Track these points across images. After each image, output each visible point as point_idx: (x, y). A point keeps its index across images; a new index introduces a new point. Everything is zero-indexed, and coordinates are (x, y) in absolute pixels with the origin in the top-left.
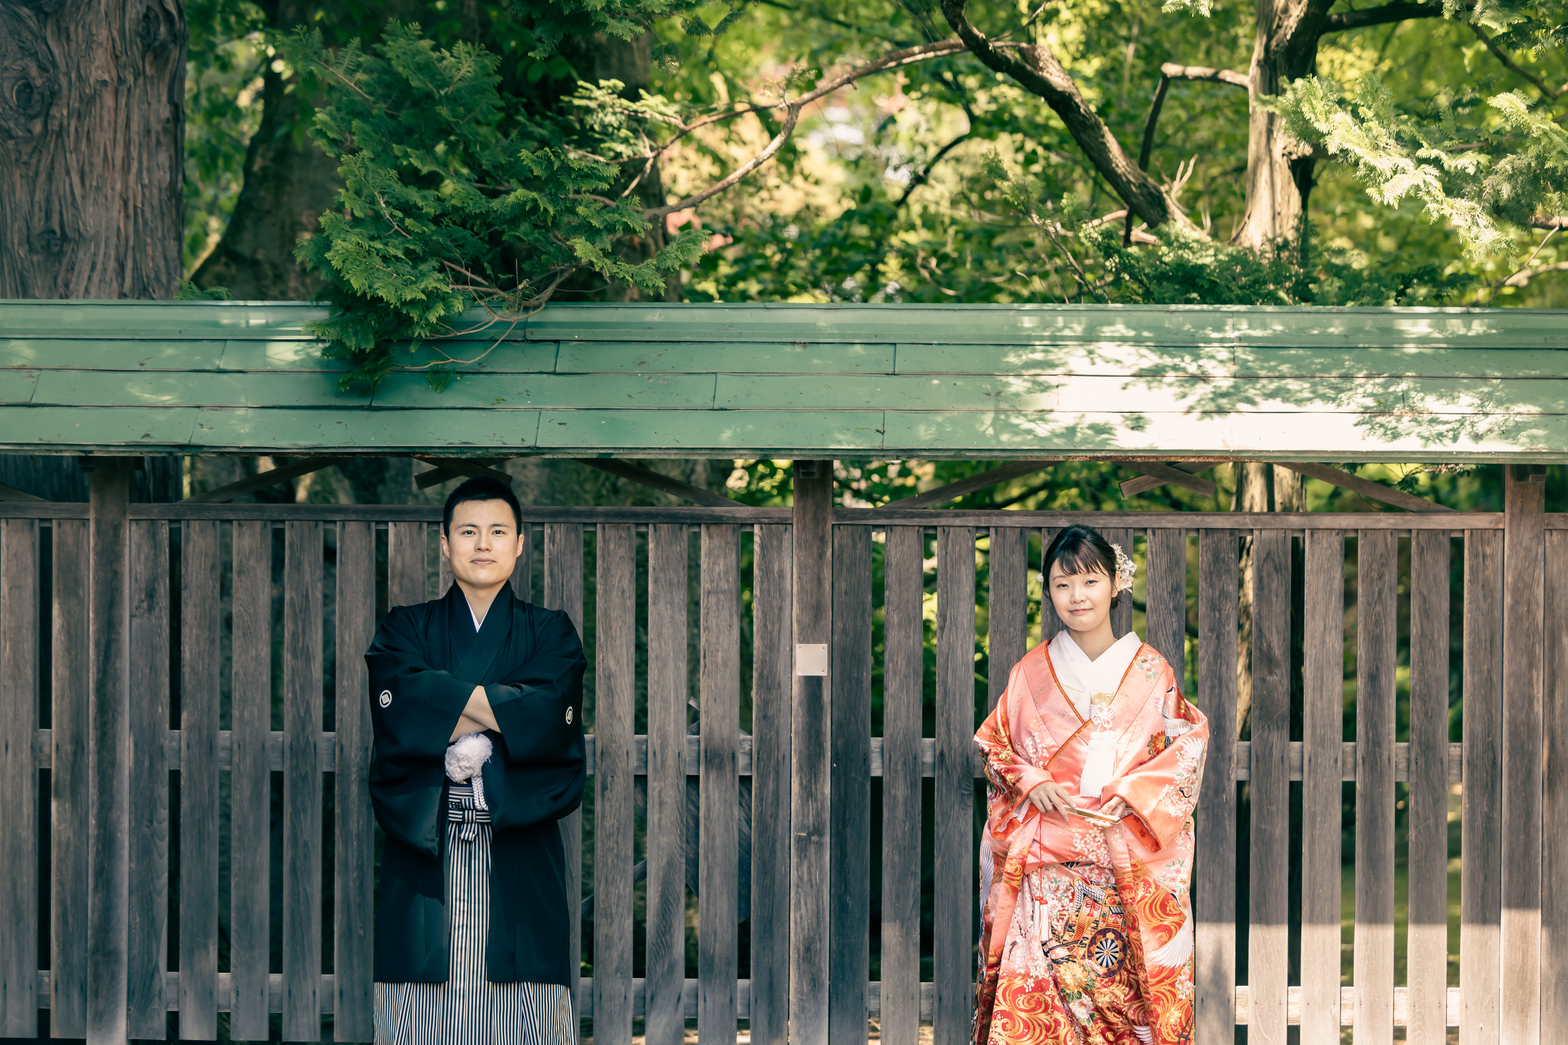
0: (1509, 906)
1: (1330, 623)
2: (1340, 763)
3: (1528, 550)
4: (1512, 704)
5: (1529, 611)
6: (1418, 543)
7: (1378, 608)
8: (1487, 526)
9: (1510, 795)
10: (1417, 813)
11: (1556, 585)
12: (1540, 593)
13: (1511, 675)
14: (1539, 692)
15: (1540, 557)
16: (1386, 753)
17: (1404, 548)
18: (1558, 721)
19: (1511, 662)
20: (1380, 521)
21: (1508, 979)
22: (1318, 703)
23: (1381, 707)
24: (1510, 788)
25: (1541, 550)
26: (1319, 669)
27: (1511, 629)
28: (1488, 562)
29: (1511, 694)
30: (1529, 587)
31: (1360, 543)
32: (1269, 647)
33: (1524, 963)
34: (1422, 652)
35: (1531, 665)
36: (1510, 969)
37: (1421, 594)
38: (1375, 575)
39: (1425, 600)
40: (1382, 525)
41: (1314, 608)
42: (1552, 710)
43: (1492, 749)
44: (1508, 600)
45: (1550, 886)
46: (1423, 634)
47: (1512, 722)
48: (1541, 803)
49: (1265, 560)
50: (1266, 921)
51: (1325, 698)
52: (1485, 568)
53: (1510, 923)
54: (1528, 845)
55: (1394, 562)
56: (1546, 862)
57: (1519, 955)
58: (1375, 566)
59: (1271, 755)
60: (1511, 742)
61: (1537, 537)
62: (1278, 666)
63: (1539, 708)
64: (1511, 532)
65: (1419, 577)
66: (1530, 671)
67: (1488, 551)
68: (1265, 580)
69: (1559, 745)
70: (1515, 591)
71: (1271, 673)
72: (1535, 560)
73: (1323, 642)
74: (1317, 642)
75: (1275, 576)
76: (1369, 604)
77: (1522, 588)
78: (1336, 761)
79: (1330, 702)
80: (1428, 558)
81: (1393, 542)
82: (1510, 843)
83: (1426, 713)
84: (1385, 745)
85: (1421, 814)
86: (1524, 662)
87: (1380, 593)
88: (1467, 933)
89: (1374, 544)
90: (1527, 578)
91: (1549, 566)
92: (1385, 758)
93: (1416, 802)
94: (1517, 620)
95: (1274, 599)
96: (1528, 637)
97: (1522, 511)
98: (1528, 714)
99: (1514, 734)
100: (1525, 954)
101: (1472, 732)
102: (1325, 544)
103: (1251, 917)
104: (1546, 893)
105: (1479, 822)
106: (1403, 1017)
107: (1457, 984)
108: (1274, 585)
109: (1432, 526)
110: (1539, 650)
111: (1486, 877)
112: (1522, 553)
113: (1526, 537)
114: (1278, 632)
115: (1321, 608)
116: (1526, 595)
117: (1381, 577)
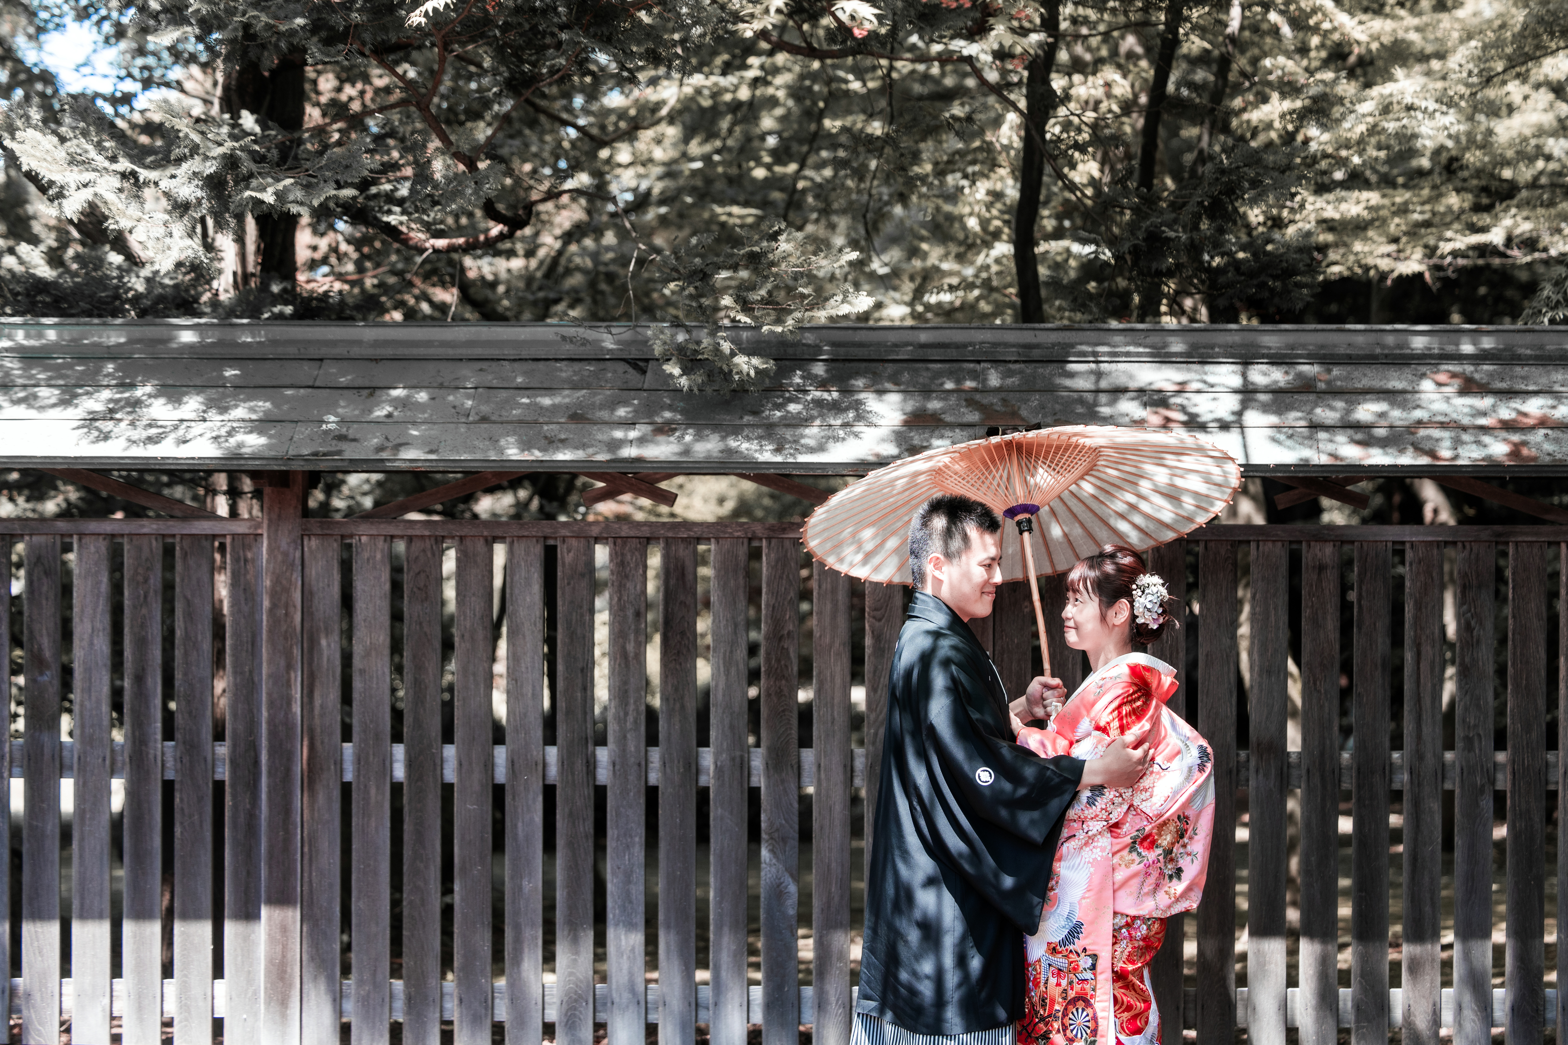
0: (270, 902)
1: (98, 625)
2: (108, 762)
3: (286, 554)
4: (271, 704)
5: (286, 614)
6: (182, 548)
7: (144, 611)
8: (247, 531)
9: (269, 793)
10: (182, 809)
11: (315, 589)
12: (297, 596)
13: (270, 676)
14: (297, 693)
15: (298, 562)
16: (152, 752)
17: (168, 552)
18: (317, 721)
19: (270, 662)
20: (143, 526)
21: (268, 972)
22: (87, 703)
23: (148, 708)
24: (269, 786)
25: (298, 554)
26: (88, 670)
27: (270, 631)
28: (249, 566)
29: (269, 694)
30: (287, 590)
31: (126, 547)
32: (40, 649)
33: (284, 956)
34: (186, 654)
35: (289, 667)
36: (270, 961)
37: (185, 597)
38: (140, 579)
39: (188, 603)
40: (145, 530)
41: (82, 611)
42: (312, 710)
43: (253, 748)
44: (266, 603)
45: (310, 882)
46: (187, 637)
47: (270, 722)
48: (298, 799)
49: (35, 564)
50: (39, 916)
51: (93, 698)
52: (247, 572)
53: (270, 918)
54: (287, 841)
55: (158, 566)
56: (306, 858)
57: (279, 948)
58: (140, 570)
59: (42, 755)
60: (270, 740)
61: (295, 542)
62: (48, 667)
63: (297, 709)
64: (269, 537)
65: (182, 580)
66: (288, 673)
67: (249, 555)
68: (36, 584)
69: (318, 744)
70: (274, 595)
71: (42, 673)
72: (293, 564)
73: (91, 644)
74: (85, 644)
75: (45, 580)
76: (135, 607)
77: (279, 592)
78: (104, 759)
79: (98, 702)
80: (191, 562)
81: (157, 546)
82: (270, 840)
83: (190, 713)
84: (151, 744)
85: (186, 811)
86: (283, 663)
87: (146, 597)
88: (230, 928)
89: (139, 549)
90: (284, 582)
91: (307, 571)
92: (151, 756)
93: (182, 800)
94: (275, 622)
95: (44, 602)
96: (286, 639)
97: (279, 517)
98: (286, 714)
99: (273, 733)
100: (285, 947)
101: (234, 731)
102: (92, 549)
103: (25, 911)
104: (305, 888)
105: (242, 819)
106: (171, 1009)
107: (222, 977)
108: (45, 589)
109: (194, 531)
110: (297, 652)
111: (248, 873)
112: (280, 558)
113: (284, 542)
114: (49, 635)
115: (89, 611)
116: (284, 599)
117: (146, 580)
